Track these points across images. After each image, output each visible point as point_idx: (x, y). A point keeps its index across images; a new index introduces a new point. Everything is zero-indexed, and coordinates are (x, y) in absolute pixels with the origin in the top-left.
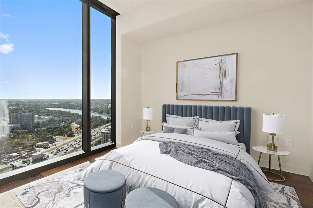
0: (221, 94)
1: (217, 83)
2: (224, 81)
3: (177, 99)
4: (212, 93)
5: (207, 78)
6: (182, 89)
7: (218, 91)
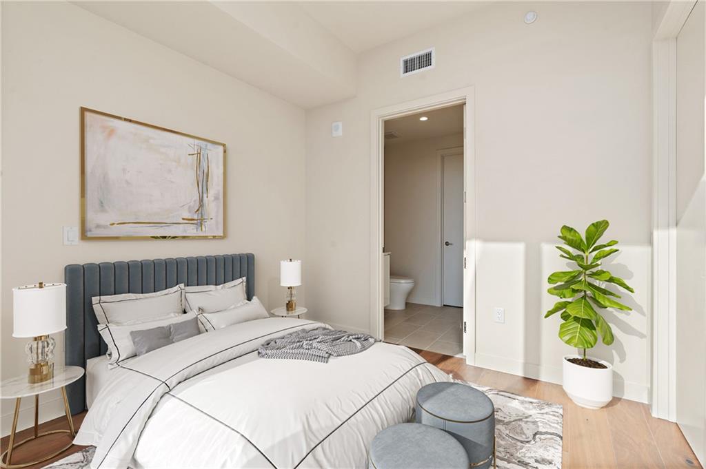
0: (200, 223)
1: (193, 199)
2: (205, 196)
3: (84, 235)
4: (183, 219)
5: (172, 182)
6: (102, 203)
7: (196, 217)
